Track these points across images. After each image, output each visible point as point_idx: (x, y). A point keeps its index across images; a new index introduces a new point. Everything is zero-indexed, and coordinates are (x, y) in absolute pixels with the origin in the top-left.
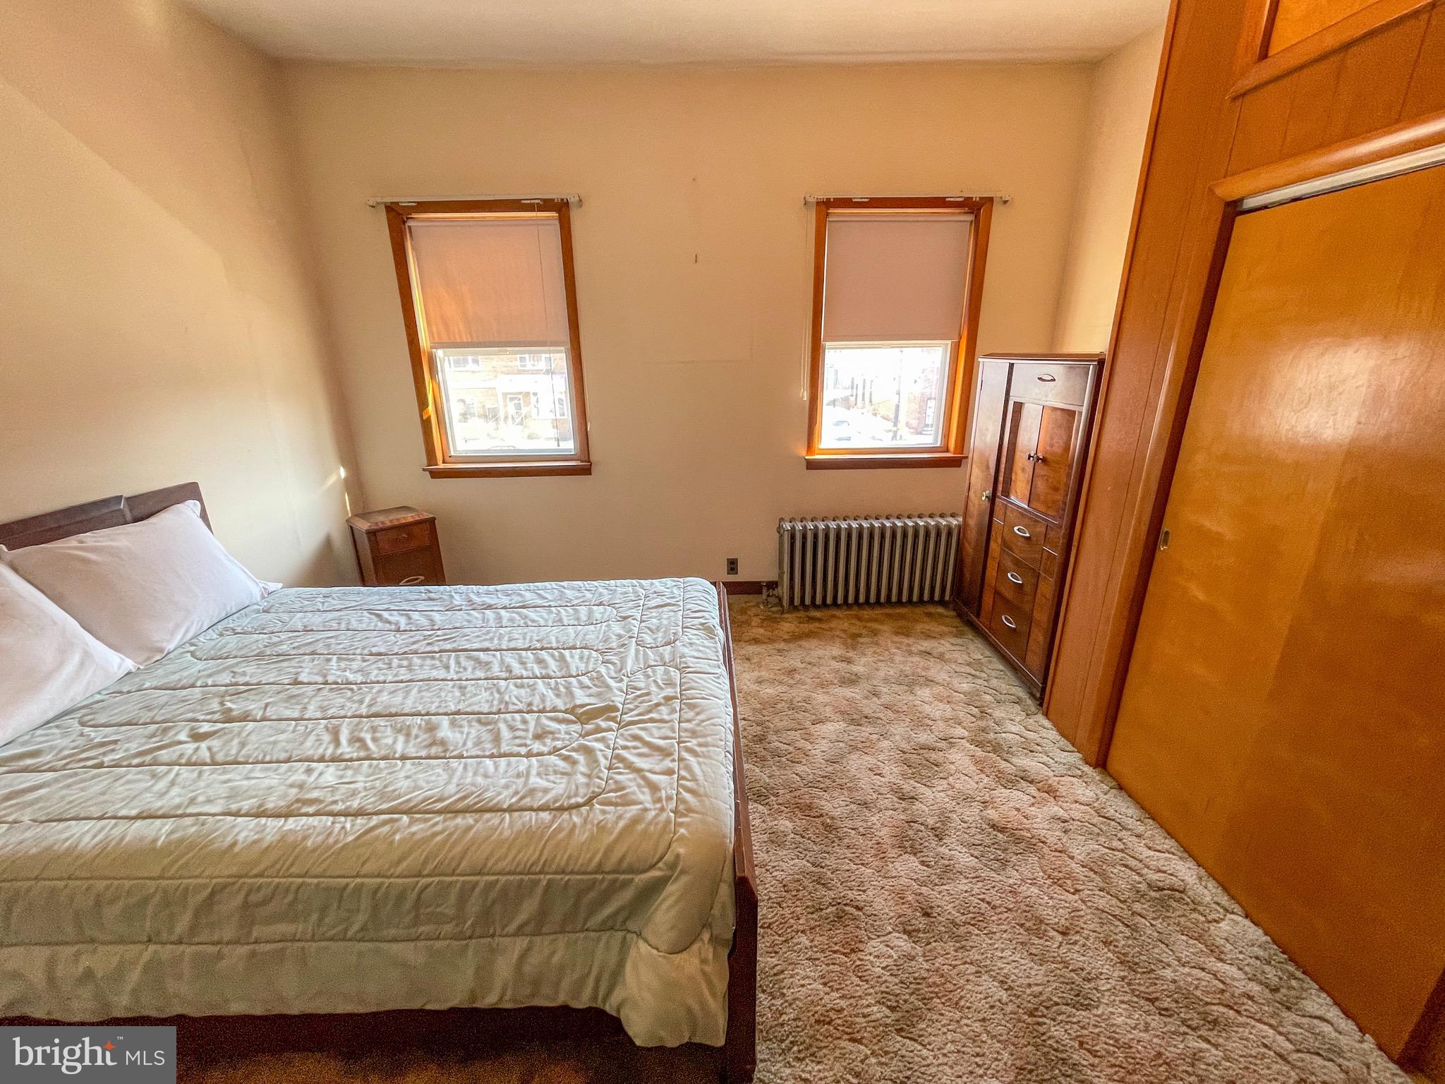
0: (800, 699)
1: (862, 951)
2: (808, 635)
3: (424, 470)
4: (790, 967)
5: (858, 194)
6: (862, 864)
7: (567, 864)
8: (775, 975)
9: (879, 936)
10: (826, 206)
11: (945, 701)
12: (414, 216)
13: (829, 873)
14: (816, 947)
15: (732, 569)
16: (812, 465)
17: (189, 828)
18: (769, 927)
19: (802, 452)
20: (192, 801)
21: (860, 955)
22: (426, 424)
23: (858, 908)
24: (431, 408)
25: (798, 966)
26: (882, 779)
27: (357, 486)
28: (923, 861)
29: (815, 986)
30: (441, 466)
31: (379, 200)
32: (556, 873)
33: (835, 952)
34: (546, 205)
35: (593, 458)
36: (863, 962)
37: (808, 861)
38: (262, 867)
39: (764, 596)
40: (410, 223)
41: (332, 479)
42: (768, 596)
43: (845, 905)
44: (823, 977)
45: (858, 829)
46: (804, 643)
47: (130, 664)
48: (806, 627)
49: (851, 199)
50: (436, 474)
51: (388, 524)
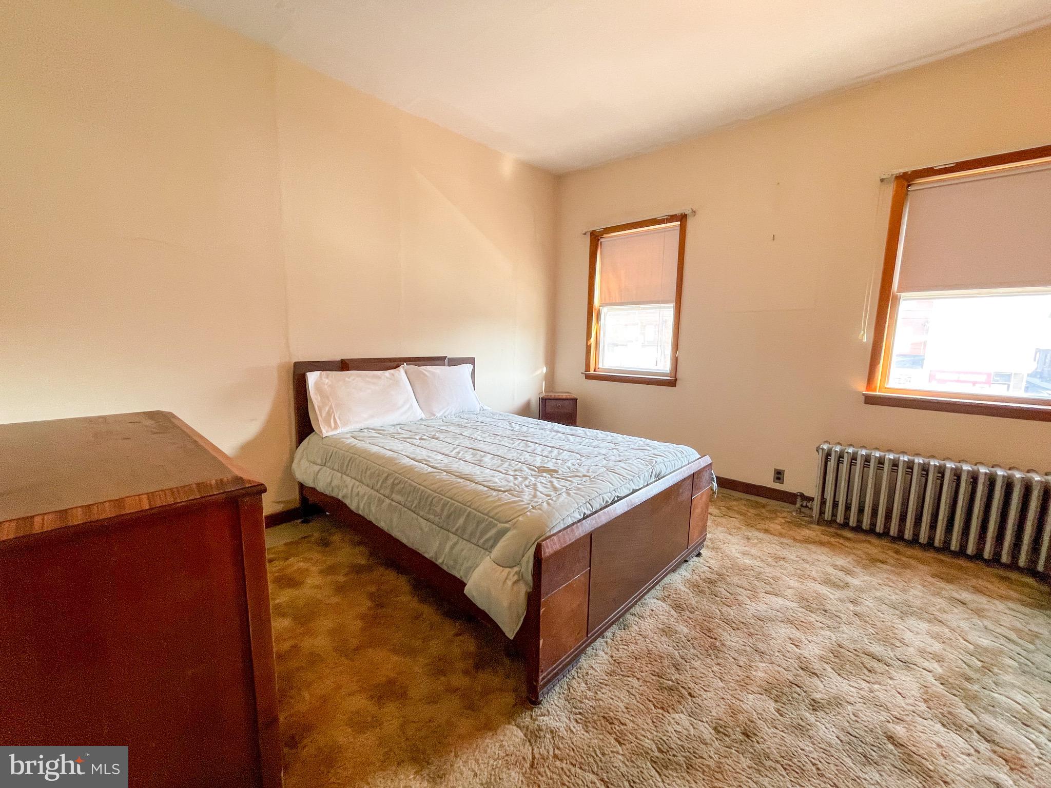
0: (770, 575)
1: (669, 713)
2: (821, 544)
3: (582, 373)
4: (612, 687)
5: (938, 164)
6: (720, 679)
7: (478, 507)
8: (600, 683)
9: (690, 716)
10: (906, 180)
11: (942, 640)
12: (604, 236)
13: (688, 667)
14: (639, 690)
15: (778, 479)
16: (870, 400)
17: (395, 455)
18: (618, 663)
19: (861, 387)
20: (402, 451)
21: (666, 714)
22: (588, 348)
23: (690, 694)
24: (593, 340)
25: (618, 690)
26: (797, 650)
27: (550, 378)
28: (779, 710)
29: (621, 705)
30: (592, 372)
31: (587, 230)
32: (473, 509)
33: (650, 701)
34: (672, 218)
35: (678, 376)
36: (663, 718)
37: (679, 653)
38: (401, 471)
39: (798, 505)
40: (602, 240)
41: (539, 372)
42: (802, 506)
43: (682, 687)
44: (628, 704)
45: (738, 660)
46: (810, 546)
47: (423, 416)
48: (825, 538)
49: (932, 168)
50: (588, 377)
51: (553, 397)
